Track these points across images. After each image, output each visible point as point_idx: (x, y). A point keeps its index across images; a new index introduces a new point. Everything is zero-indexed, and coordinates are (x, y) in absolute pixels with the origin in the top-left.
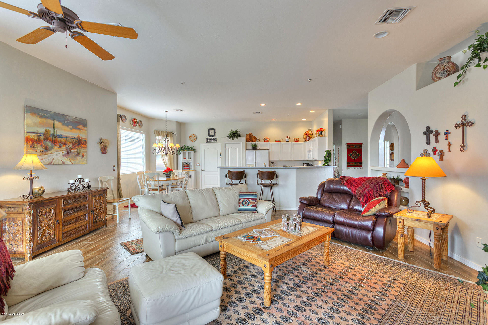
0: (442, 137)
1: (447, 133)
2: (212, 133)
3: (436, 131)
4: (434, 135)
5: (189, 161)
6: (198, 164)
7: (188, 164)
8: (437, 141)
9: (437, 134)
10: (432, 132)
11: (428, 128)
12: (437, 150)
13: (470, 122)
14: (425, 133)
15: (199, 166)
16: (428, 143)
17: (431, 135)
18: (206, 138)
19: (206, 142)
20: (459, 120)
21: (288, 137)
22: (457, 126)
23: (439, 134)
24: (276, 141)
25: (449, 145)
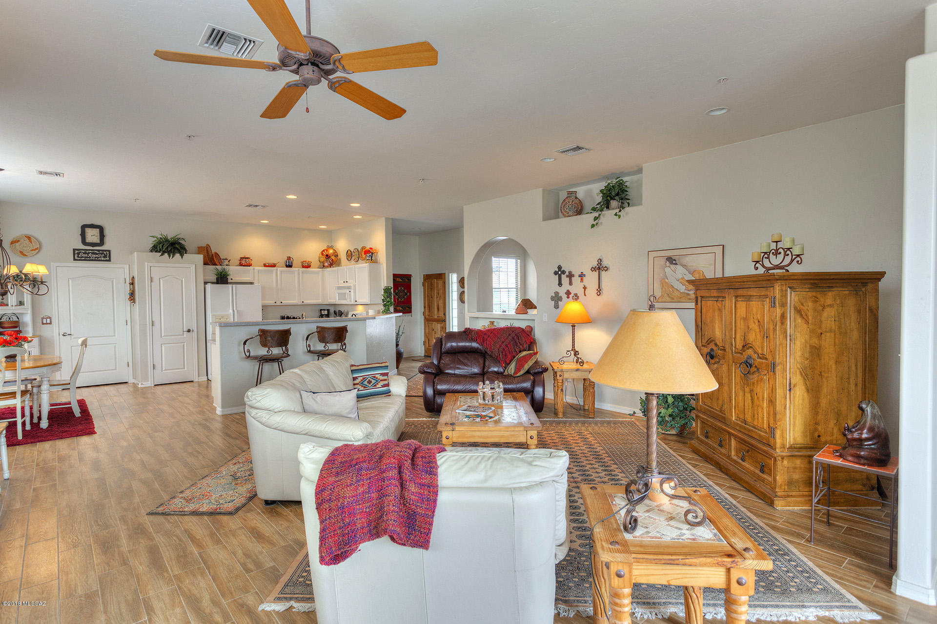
0: (576, 280)
1: (582, 276)
2: (92, 236)
3: (570, 273)
4: (567, 276)
5: (19, 310)
6: (46, 318)
7: (15, 319)
8: (571, 283)
9: (571, 276)
10: (564, 272)
11: (560, 267)
12: (571, 293)
13: (606, 267)
14: (556, 273)
15: (50, 323)
16: (560, 284)
17: (564, 277)
18: (74, 250)
19: (75, 260)
20: (595, 264)
21: (289, 258)
22: (593, 269)
23: (573, 276)
24: (265, 266)
25: (585, 288)
